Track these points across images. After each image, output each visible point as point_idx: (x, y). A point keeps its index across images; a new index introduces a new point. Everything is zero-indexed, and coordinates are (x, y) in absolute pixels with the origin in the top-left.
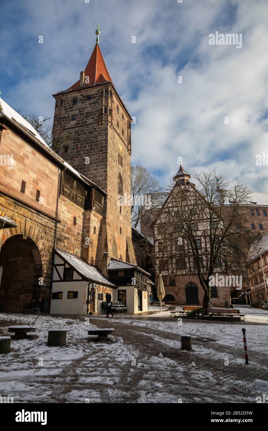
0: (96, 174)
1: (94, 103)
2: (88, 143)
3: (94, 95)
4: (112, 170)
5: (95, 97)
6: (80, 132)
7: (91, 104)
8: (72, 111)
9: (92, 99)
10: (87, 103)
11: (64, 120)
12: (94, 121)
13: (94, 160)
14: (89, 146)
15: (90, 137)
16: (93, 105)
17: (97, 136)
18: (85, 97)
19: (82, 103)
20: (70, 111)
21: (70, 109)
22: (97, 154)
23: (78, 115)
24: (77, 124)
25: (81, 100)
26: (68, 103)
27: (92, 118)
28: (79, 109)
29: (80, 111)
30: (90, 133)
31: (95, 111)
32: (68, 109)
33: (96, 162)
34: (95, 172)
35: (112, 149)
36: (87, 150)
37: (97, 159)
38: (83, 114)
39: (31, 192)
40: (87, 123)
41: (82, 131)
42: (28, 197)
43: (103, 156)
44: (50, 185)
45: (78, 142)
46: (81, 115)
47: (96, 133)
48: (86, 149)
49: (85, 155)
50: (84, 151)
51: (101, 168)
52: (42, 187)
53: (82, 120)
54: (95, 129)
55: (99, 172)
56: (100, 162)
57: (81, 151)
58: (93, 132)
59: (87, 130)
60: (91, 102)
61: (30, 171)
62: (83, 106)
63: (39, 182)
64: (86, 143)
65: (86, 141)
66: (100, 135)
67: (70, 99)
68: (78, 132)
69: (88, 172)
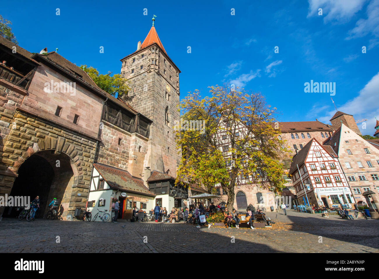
0: (145, 107)
1: (146, 59)
2: (141, 86)
3: (145, 54)
4: (159, 103)
5: (146, 55)
6: (136, 80)
7: (144, 60)
8: (132, 67)
9: (144, 57)
10: (141, 60)
11: (127, 74)
12: (145, 71)
13: (144, 98)
14: (141, 89)
15: (142, 82)
16: (145, 60)
17: (146, 80)
18: (140, 56)
19: (138, 61)
20: (130, 68)
21: (130, 67)
22: (146, 93)
23: (135, 69)
24: (134, 75)
25: (138, 59)
26: (130, 63)
27: (143, 69)
28: (136, 65)
29: (136, 66)
30: (142, 79)
31: (146, 64)
32: (129, 66)
33: (145, 99)
34: (145, 105)
35: (158, 88)
36: (141, 91)
37: (146, 97)
38: (138, 68)
39: (68, 115)
40: (141, 73)
41: (137, 79)
42: (65, 120)
43: (150, 93)
44: (92, 112)
45: (135, 87)
46: (137, 68)
47: (146, 79)
48: (139, 91)
49: (138, 95)
50: (138, 92)
51: (149, 103)
52: (82, 112)
53: (137, 72)
54: (146, 76)
55: (147, 106)
56: (148, 98)
57: (136, 93)
58: (144, 78)
59: (140, 78)
60: (144, 59)
61: (68, 100)
62: (139, 62)
63: (78, 109)
64: (139, 87)
65: (140, 85)
66: (149, 79)
67: (131, 60)
68: (135, 80)
69: (140, 107)
